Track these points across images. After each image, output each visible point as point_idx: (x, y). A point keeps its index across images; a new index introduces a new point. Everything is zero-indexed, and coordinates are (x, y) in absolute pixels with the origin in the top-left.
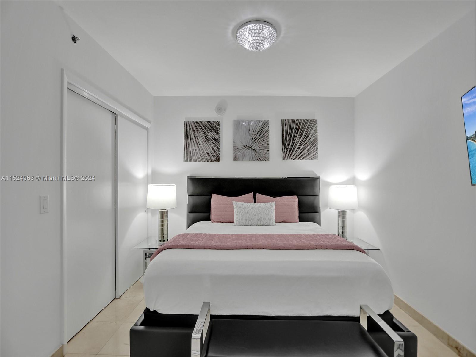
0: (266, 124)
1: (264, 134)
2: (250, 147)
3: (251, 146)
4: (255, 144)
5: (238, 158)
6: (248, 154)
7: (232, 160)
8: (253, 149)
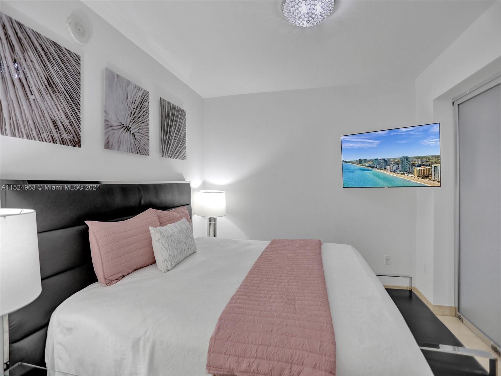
0: (145, 97)
1: (144, 112)
2: (128, 129)
3: (129, 127)
4: (134, 124)
5: (112, 145)
6: (126, 141)
7: (104, 147)
8: (132, 133)
